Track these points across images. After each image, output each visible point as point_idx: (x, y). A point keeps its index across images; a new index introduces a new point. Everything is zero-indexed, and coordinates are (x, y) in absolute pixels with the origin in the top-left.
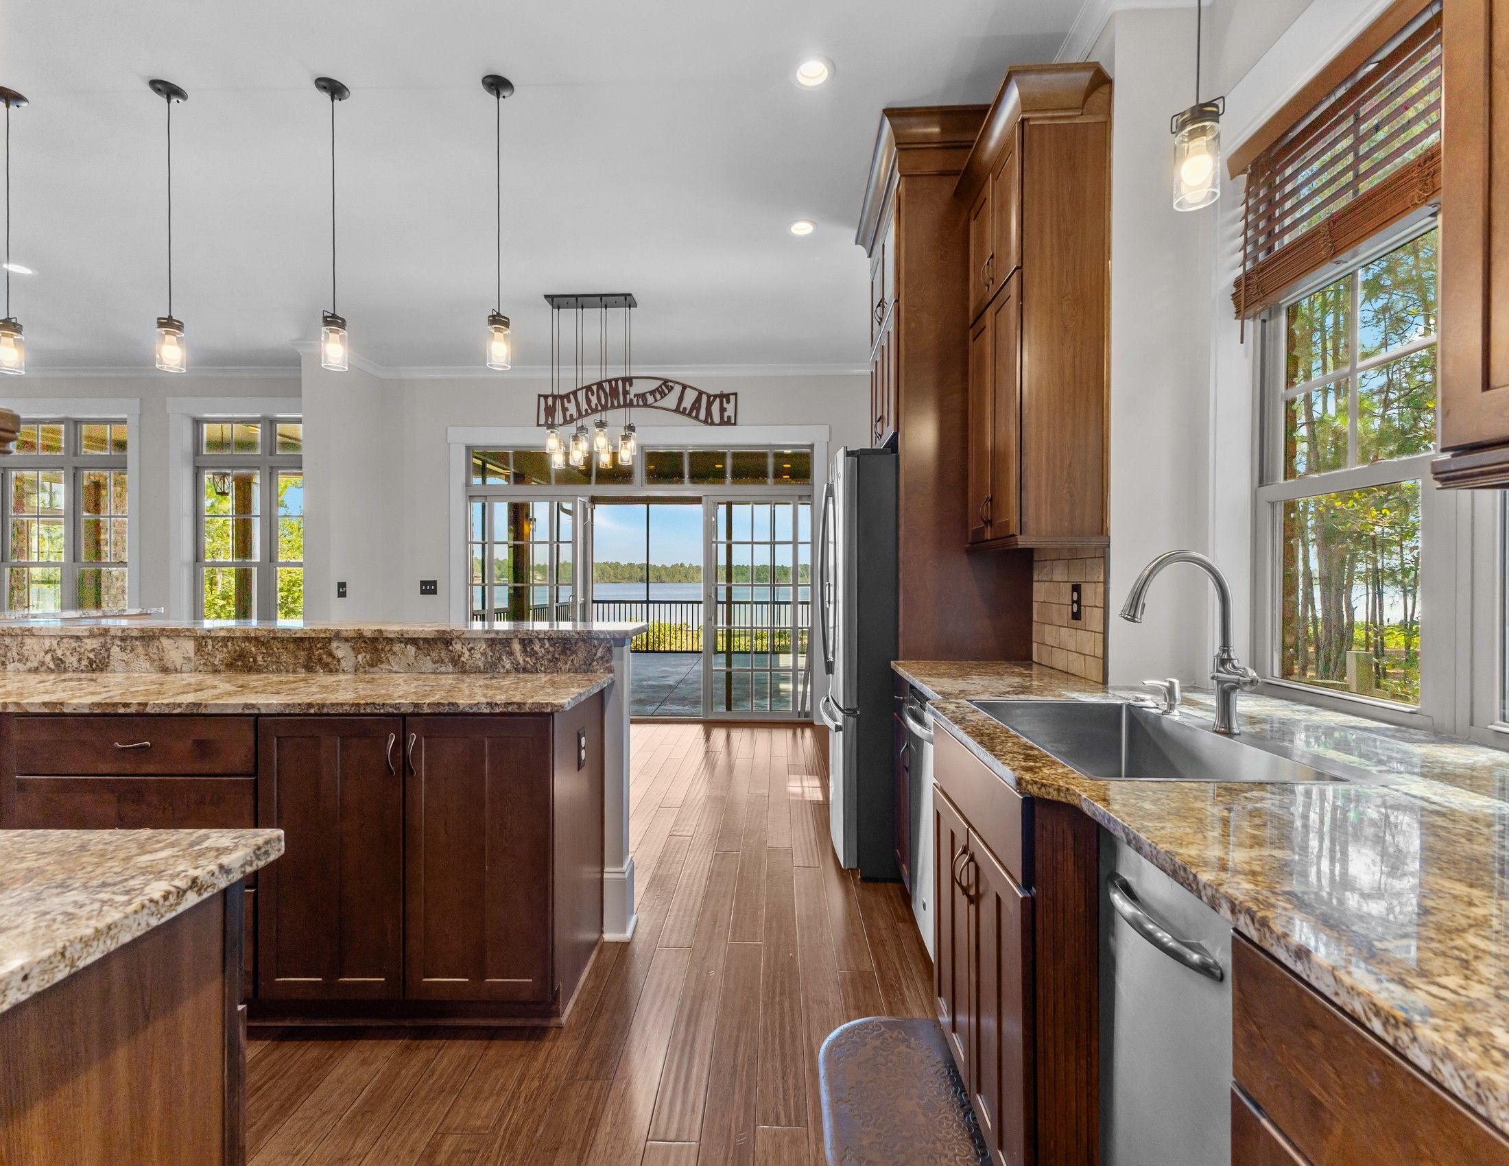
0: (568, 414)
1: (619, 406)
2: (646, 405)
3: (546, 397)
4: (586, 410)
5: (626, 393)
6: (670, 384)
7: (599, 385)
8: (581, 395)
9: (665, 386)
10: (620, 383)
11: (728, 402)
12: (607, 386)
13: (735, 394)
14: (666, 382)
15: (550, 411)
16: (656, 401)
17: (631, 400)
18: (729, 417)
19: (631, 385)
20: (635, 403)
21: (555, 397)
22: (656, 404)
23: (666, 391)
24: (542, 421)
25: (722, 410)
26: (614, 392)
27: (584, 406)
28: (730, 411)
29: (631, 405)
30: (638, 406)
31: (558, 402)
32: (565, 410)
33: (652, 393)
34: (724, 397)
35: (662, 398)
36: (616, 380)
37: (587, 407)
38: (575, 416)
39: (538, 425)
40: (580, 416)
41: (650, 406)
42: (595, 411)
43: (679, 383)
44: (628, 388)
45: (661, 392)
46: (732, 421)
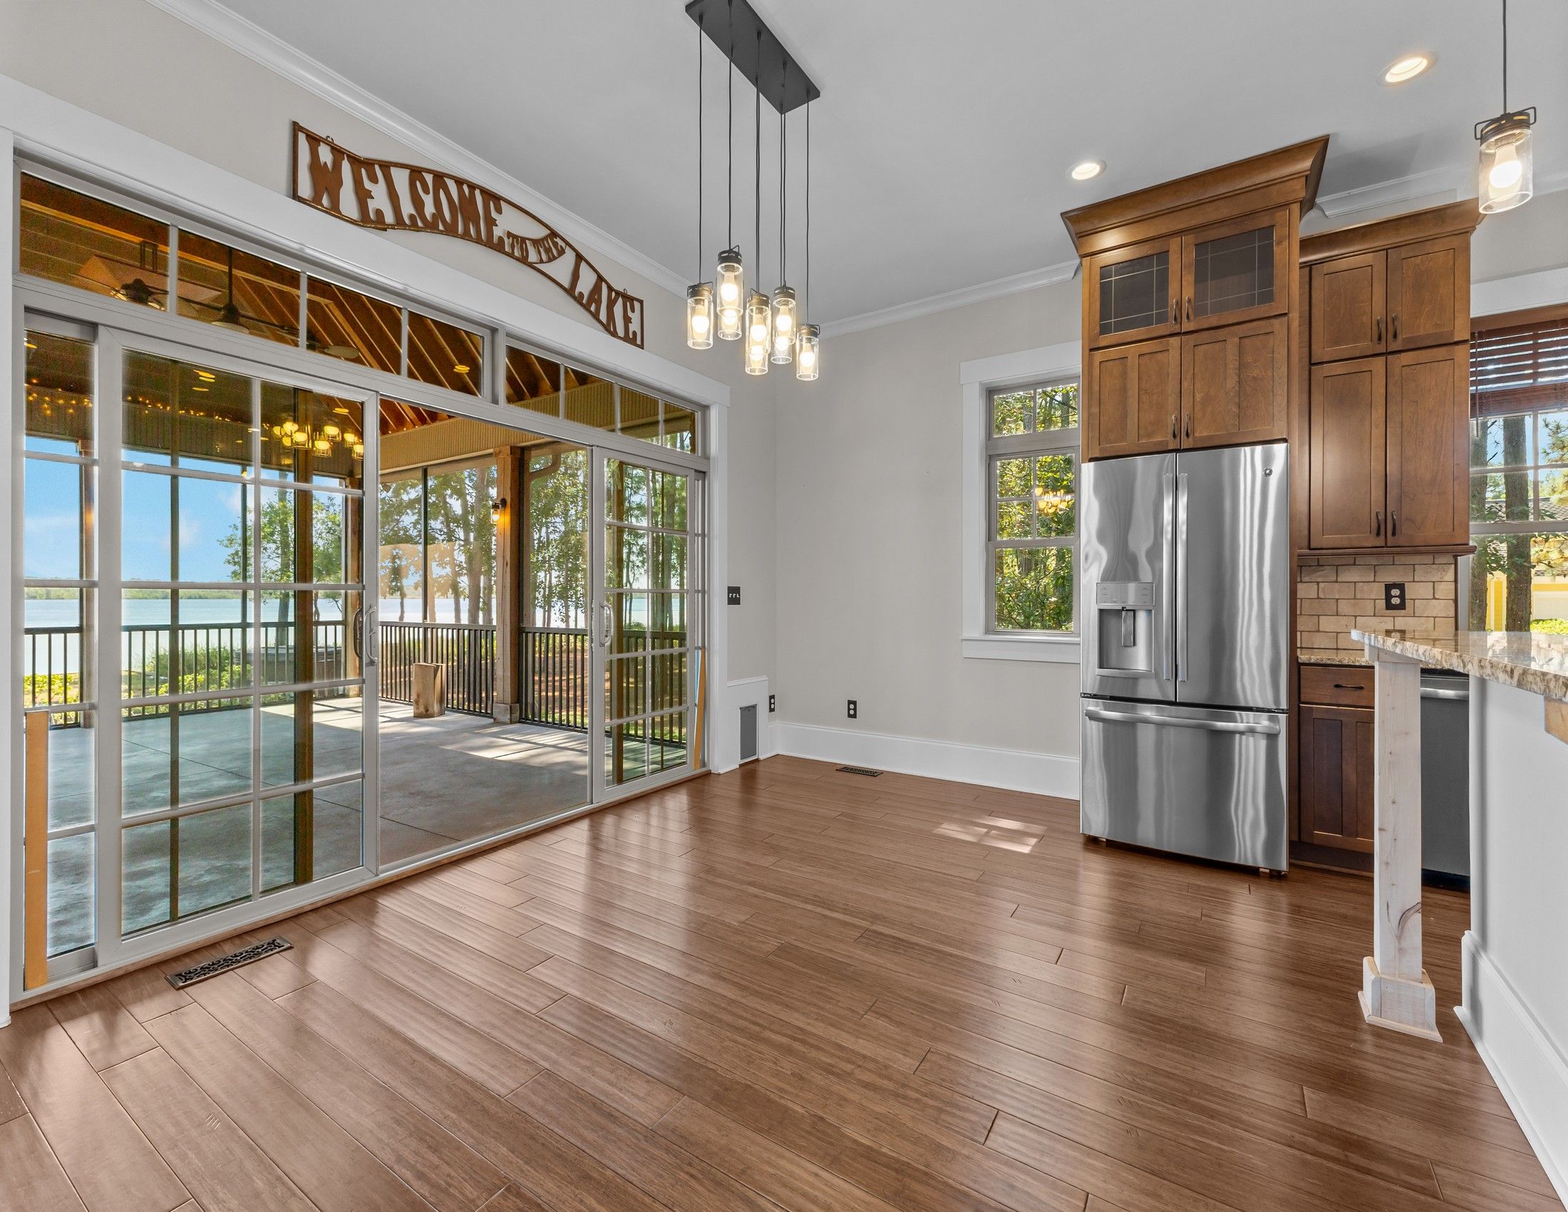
0: (372, 205)
1: (478, 241)
2: (524, 260)
3: (314, 140)
4: (412, 217)
5: (491, 223)
6: (558, 240)
7: (439, 177)
8: (401, 179)
9: (552, 243)
10: (478, 195)
11: (633, 310)
12: (452, 188)
13: (641, 302)
14: (554, 234)
15: (326, 182)
16: (541, 261)
17: (500, 240)
18: (634, 333)
19: (499, 211)
20: (505, 248)
21: (337, 152)
22: (539, 266)
23: (554, 251)
24: (305, 189)
25: (627, 320)
26: (467, 208)
27: (407, 209)
28: (635, 326)
29: (498, 247)
30: (511, 255)
31: (347, 167)
32: (363, 196)
33: (536, 243)
34: (628, 299)
35: (550, 260)
36: (472, 187)
37: (413, 212)
38: (389, 218)
39: (295, 196)
40: (399, 223)
41: (531, 265)
42: (431, 227)
43: (571, 246)
44: (494, 214)
45: (548, 251)
46: (639, 342)
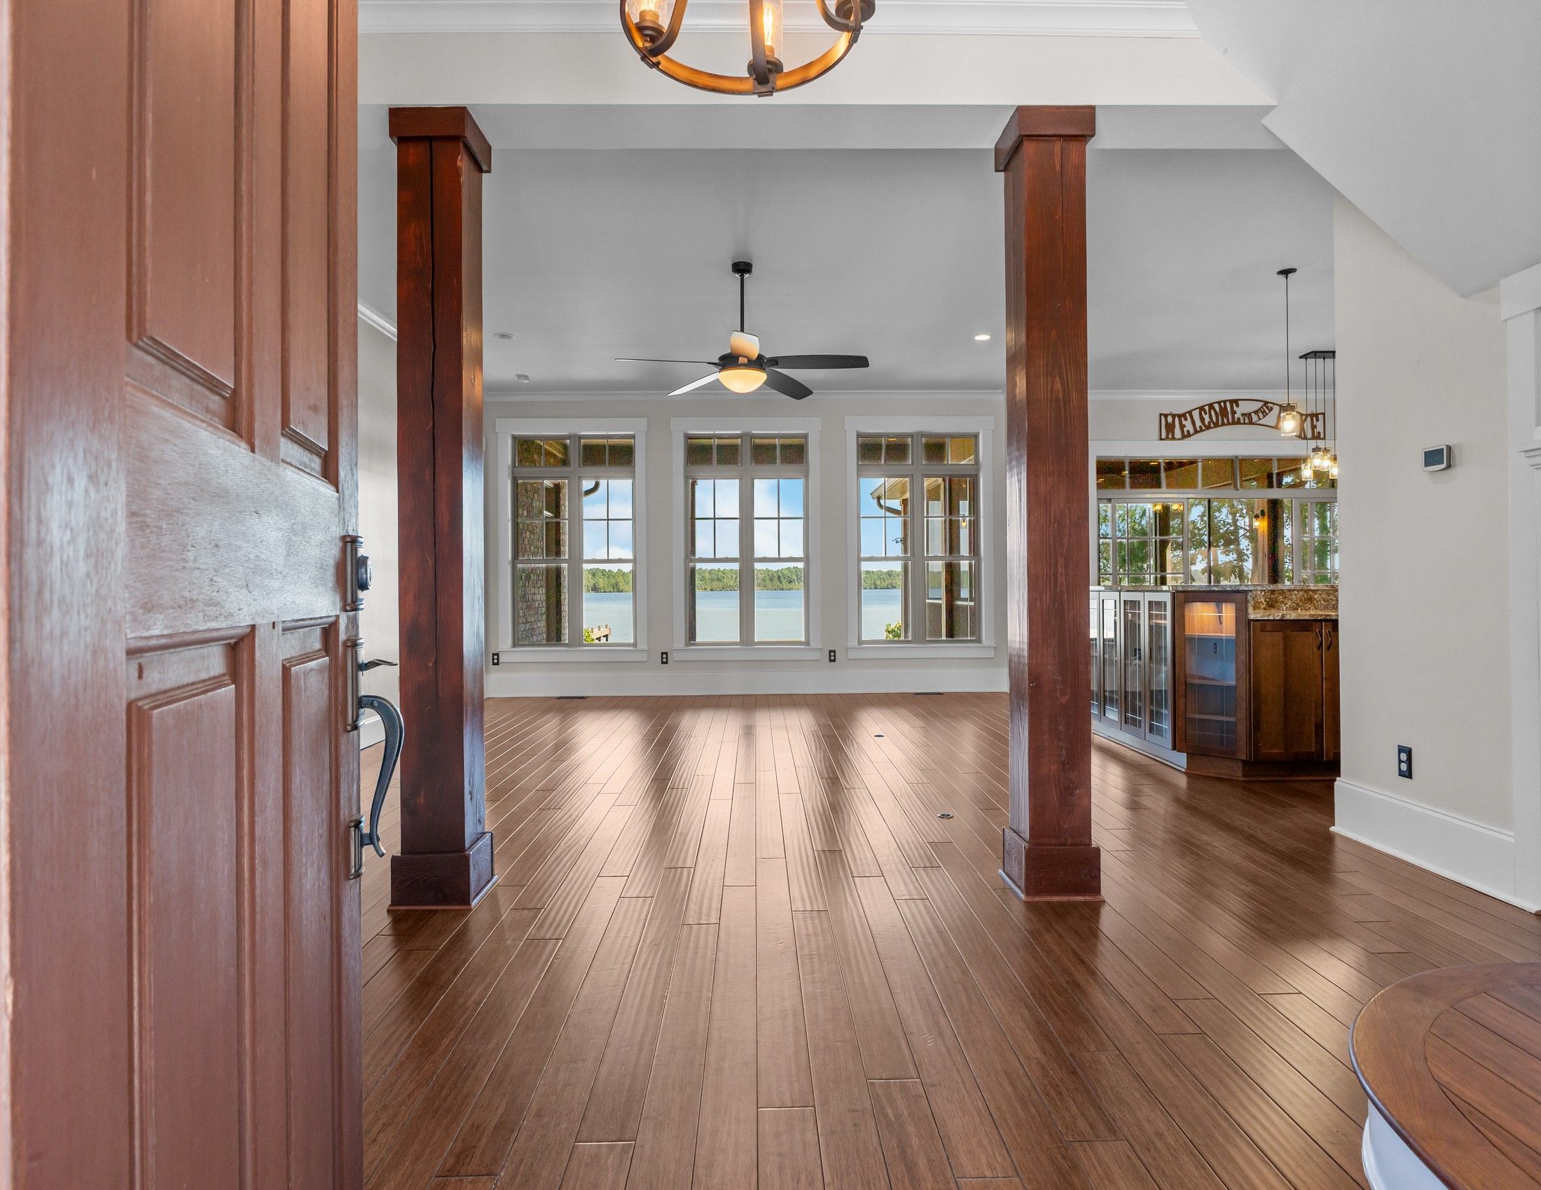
0: (1185, 429)
1: (1229, 424)
2: (1251, 423)
3: (1166, 416)
4: (1200, 427)
5: (1234, 413)
6: (1269, 405)
7: (1211, 406)
8: (1196, 414)
9: (1266, 407)
10: (1228, 404)
11: (1317, 420)
12: (1216, 406)
13: (1324, 414)
14: (1266, 403)
15: (1170, 428)
16: (1260, 419)
17: (1239, 419)
18: (1319, 433)
19: (1238, 406)
20: (1242, 421)
21: (1174, 416)
22: (1260, 422)
23: (1267, 411)
24: (1164, 436)
25: (1313, 427)
26: (1224, 412)
27: (1198, 423)
28: (1320, 428)
29: (1238, 422)
30: (1244, 423)
31: (1177, 419)
32: (1182, 426)
33: (1256, 412)
34: (1314, 416)
35: (1264, 416)
36: (1225, 402)
37: (1201, 424)
38: (1192, 431)
39: (1161, 439)
40: (1196, 432)
41: (1254, 424)
42: (1208, 428)
43: (1275, 404)
44: (1235, 408)
45: (1263, 412)
46: (1322, 436)
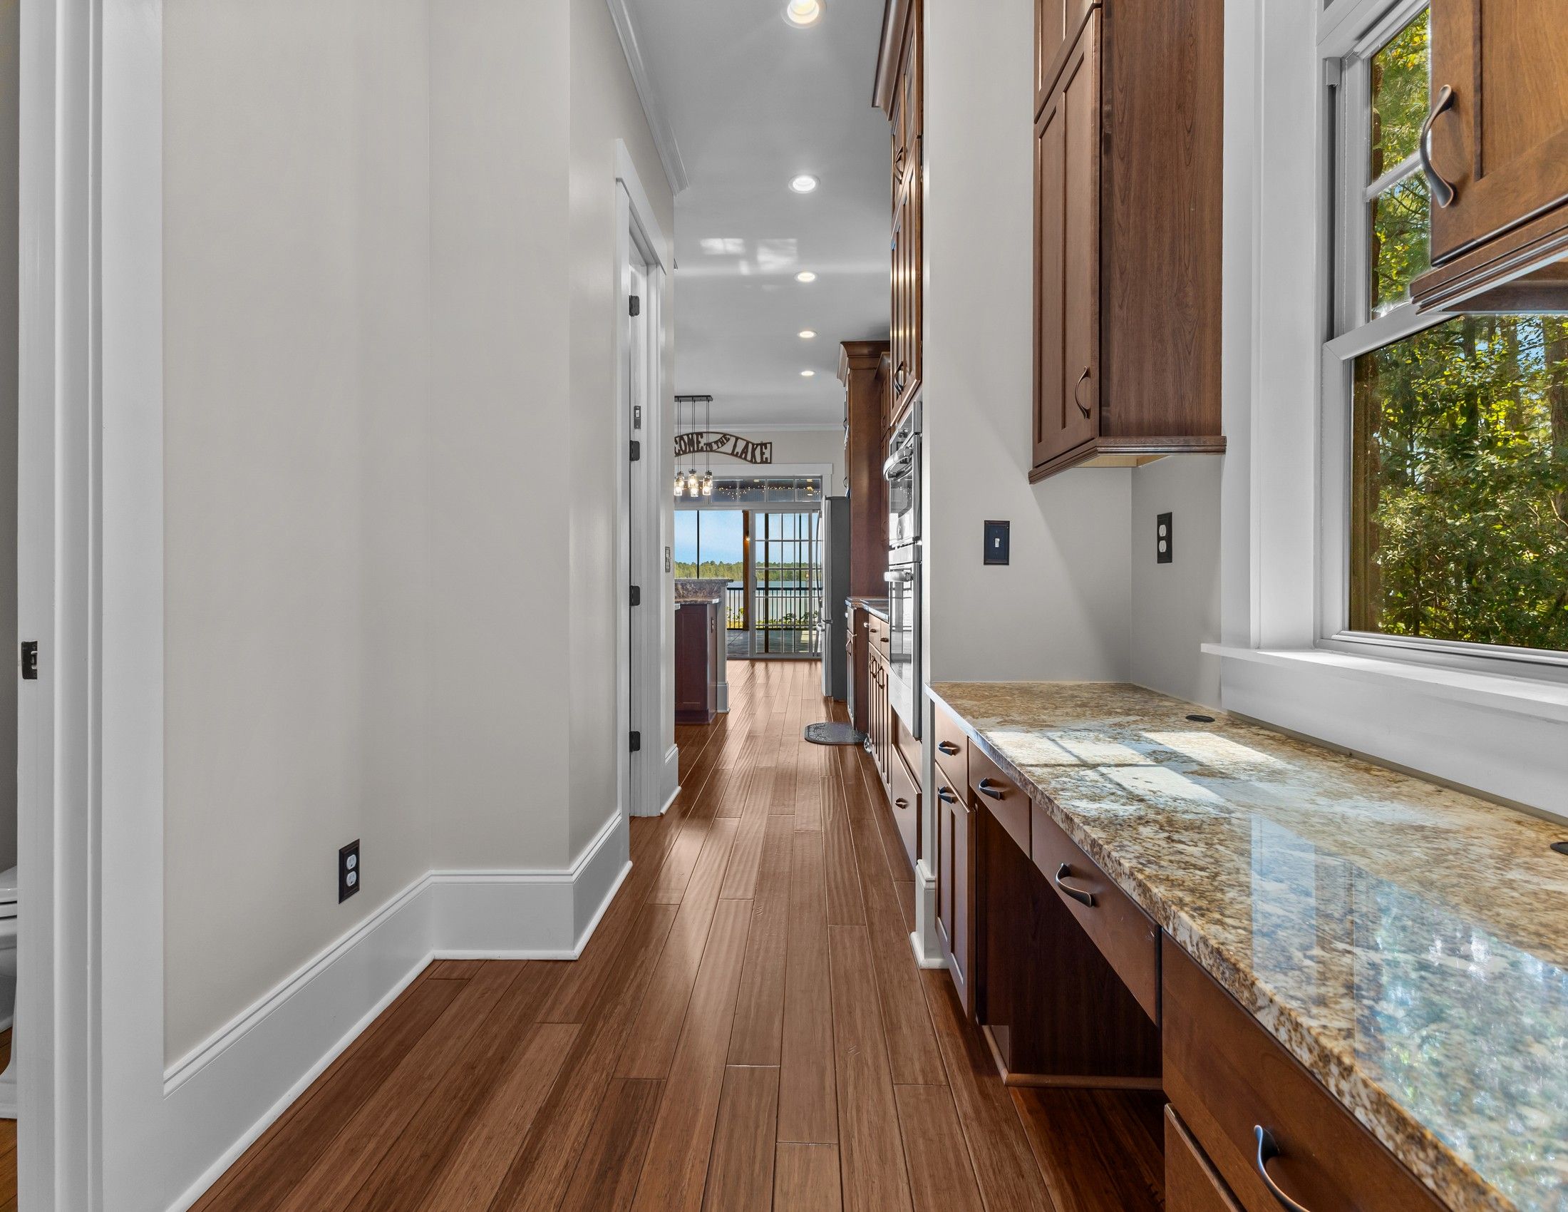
1: (694, 451)
2: (711, 450)
5: (698, 442)
6: (728, 436)
7: (681, 437)
9: (725, 438)
10: (695, 436)
11: (766, 448)
12: (686, 438)
13: (771, 443)
14: (725, 435)
16: (718, 447)
17: (702, 447)
18: (766, 459)
19: (702, 437)
20: (704, 448)
22: (719, 450)
23: (725, 441)
25: (762, 454)
26: (691, 442)
28: (767, 455)
29: (702, 450)
30: (706, 451)
33: (716, 442)
34: (763, 445)
35: (722, 445)
36: (692, 434)
41: (715, 451)
43: (734, 436)
44: (700, 439)
45: (723, 442)
46: (770, 461)
